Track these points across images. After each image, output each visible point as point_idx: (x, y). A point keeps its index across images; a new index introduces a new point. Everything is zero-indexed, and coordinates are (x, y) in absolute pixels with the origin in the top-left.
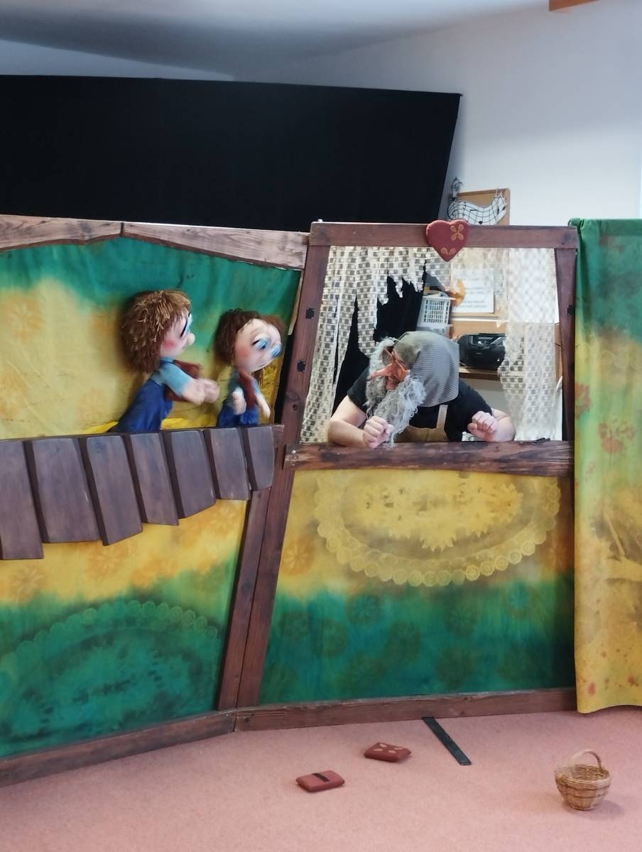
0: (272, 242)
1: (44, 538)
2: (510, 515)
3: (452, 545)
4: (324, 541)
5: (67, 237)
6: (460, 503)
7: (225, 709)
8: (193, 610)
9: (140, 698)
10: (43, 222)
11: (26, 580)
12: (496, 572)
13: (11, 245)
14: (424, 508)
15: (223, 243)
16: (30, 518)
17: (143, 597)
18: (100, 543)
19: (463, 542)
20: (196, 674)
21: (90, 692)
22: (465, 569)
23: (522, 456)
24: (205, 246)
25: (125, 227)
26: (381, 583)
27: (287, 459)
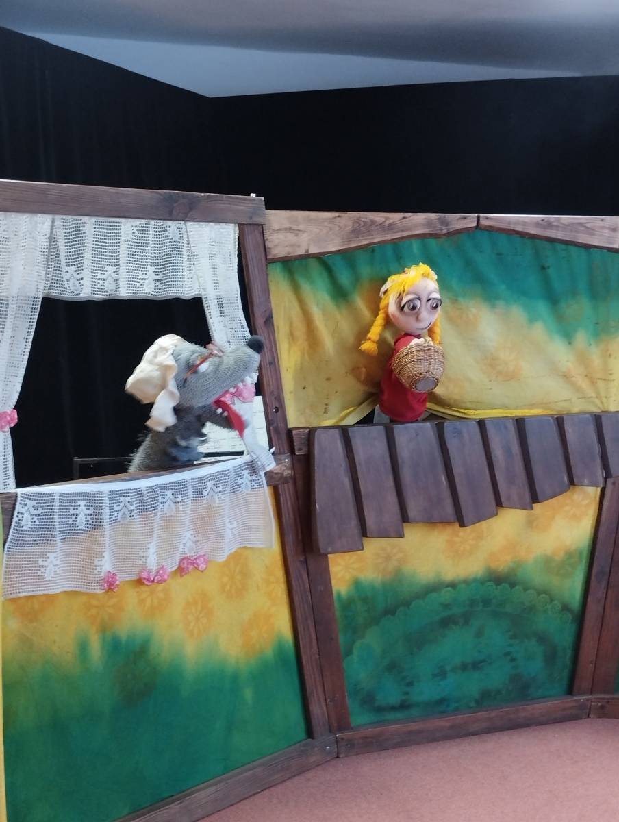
1: (405, 518)
5: (427, 231)
7: (580, 694)
8: (546, 594)
9: (496, 677)
10: (404, 218)
11: (388, 558)
13: (376, 241)
15: (577, 231)
16: (392, 498)
17: (497, 579)
18: (457, 525)
20: (551, 657)
21: (448, 668)
24: (559, 235)
25: (481, 219)
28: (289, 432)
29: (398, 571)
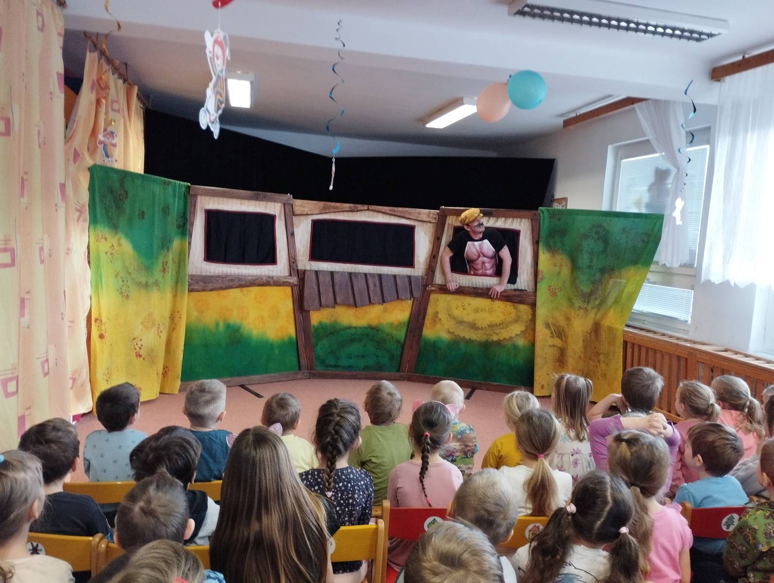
0: (424, 213)
2: (511, 318)
3: (487, 326)
4: (440, 319)
6: (491, 311)
7: (402, 372)
8: (391, 336)
9: (371, 362)
11: (332, 316)
12: (505, 339)
14: (477, 312)
16: (331, 295)
17: (371, 328)
18: (355, 307)
19: (492, 326)
20: (392, 358)
21: (352, 356)
22: (492, 336)
23: (515, 296)
26: (460, 337)
27: (427, 289)
28: (298, 270)
29: (336, 321)
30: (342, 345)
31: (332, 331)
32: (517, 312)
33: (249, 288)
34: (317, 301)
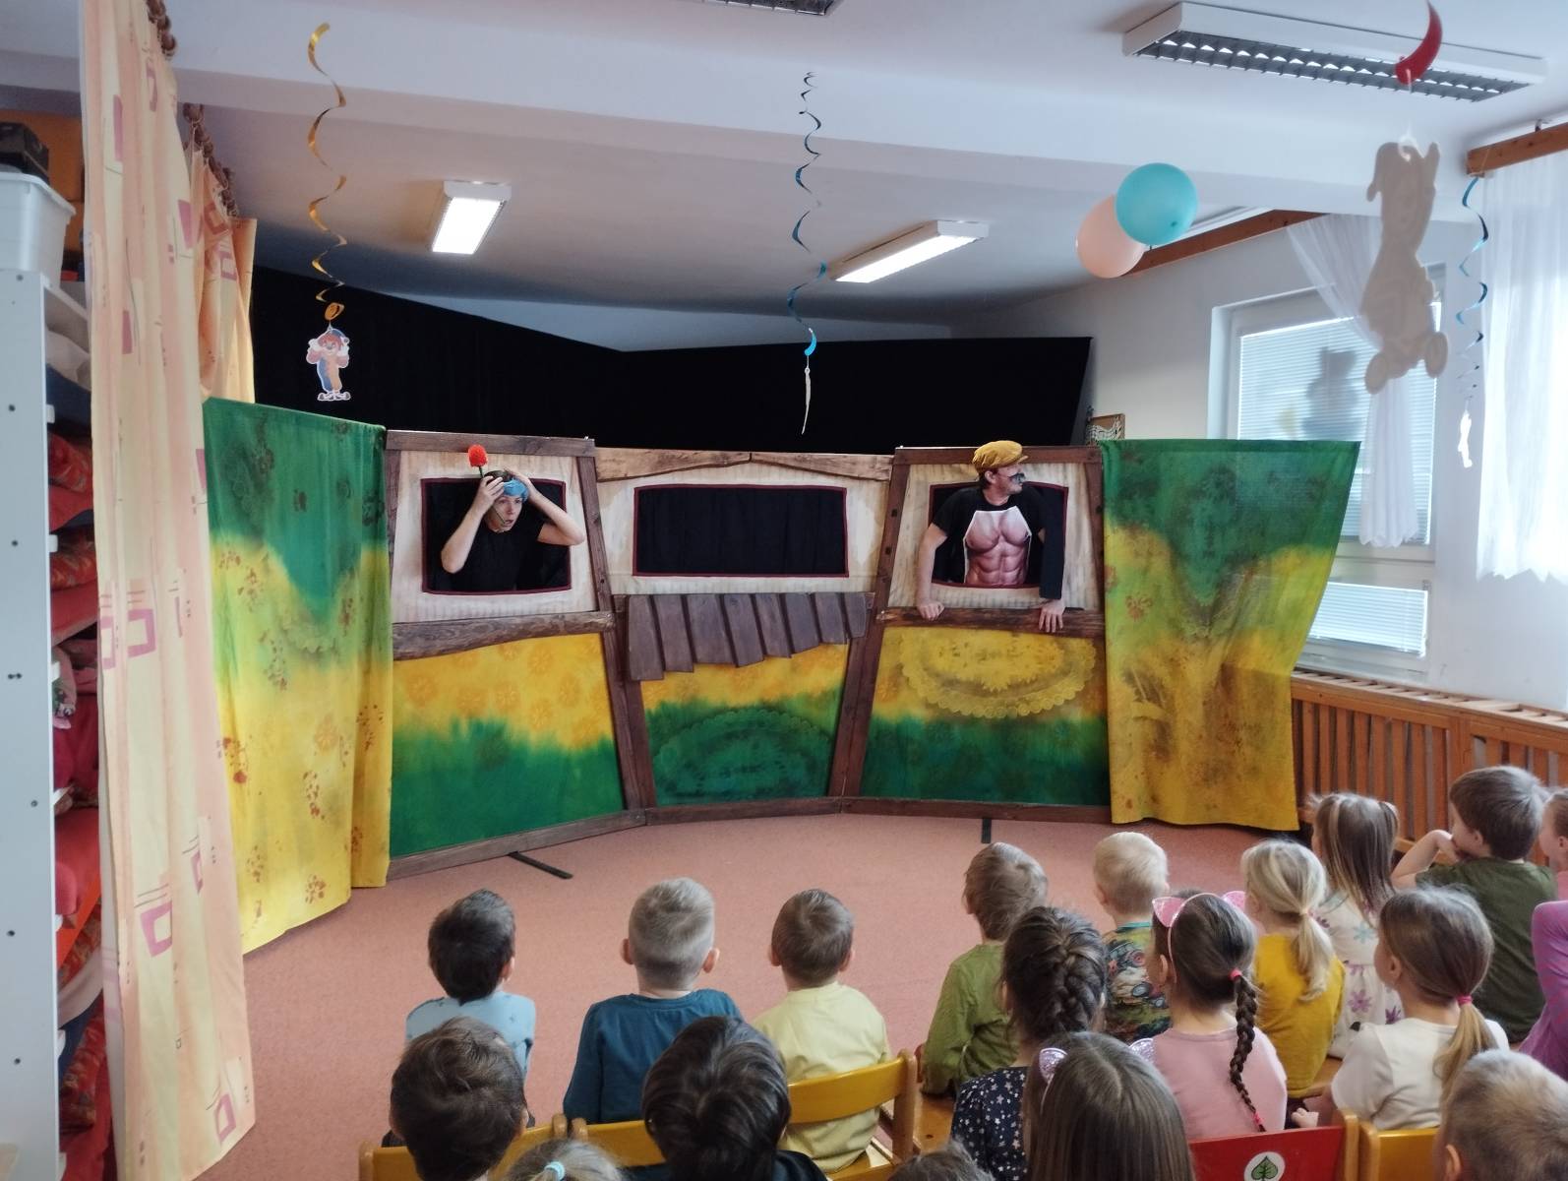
0: (864, 463)
1: (695, 660)
2: (1054, 667)
3: (1006, 688)
4: (908, 679)
6: (1013, 656)
7: (833, 796)
8: (808, 721)
9: (769, 779)
11: (686, 688)
12: (1043, 711)
14: (984, 659)
15: (826, 464)
17: (768, 707)
18: (733, 666)
19: (1015, 686)
20: (812, 767)
21: (732, 769)
22: (1017, 707)
26: (950, 712)
27: (878, 618)
28: (612, 597)
29: (694, 699)
30: (710, 748)
31: (686, 721)
32: (1065, 654)
33: (516, 643)
34: (656, 660)
